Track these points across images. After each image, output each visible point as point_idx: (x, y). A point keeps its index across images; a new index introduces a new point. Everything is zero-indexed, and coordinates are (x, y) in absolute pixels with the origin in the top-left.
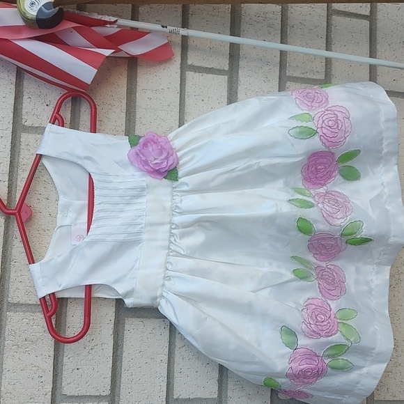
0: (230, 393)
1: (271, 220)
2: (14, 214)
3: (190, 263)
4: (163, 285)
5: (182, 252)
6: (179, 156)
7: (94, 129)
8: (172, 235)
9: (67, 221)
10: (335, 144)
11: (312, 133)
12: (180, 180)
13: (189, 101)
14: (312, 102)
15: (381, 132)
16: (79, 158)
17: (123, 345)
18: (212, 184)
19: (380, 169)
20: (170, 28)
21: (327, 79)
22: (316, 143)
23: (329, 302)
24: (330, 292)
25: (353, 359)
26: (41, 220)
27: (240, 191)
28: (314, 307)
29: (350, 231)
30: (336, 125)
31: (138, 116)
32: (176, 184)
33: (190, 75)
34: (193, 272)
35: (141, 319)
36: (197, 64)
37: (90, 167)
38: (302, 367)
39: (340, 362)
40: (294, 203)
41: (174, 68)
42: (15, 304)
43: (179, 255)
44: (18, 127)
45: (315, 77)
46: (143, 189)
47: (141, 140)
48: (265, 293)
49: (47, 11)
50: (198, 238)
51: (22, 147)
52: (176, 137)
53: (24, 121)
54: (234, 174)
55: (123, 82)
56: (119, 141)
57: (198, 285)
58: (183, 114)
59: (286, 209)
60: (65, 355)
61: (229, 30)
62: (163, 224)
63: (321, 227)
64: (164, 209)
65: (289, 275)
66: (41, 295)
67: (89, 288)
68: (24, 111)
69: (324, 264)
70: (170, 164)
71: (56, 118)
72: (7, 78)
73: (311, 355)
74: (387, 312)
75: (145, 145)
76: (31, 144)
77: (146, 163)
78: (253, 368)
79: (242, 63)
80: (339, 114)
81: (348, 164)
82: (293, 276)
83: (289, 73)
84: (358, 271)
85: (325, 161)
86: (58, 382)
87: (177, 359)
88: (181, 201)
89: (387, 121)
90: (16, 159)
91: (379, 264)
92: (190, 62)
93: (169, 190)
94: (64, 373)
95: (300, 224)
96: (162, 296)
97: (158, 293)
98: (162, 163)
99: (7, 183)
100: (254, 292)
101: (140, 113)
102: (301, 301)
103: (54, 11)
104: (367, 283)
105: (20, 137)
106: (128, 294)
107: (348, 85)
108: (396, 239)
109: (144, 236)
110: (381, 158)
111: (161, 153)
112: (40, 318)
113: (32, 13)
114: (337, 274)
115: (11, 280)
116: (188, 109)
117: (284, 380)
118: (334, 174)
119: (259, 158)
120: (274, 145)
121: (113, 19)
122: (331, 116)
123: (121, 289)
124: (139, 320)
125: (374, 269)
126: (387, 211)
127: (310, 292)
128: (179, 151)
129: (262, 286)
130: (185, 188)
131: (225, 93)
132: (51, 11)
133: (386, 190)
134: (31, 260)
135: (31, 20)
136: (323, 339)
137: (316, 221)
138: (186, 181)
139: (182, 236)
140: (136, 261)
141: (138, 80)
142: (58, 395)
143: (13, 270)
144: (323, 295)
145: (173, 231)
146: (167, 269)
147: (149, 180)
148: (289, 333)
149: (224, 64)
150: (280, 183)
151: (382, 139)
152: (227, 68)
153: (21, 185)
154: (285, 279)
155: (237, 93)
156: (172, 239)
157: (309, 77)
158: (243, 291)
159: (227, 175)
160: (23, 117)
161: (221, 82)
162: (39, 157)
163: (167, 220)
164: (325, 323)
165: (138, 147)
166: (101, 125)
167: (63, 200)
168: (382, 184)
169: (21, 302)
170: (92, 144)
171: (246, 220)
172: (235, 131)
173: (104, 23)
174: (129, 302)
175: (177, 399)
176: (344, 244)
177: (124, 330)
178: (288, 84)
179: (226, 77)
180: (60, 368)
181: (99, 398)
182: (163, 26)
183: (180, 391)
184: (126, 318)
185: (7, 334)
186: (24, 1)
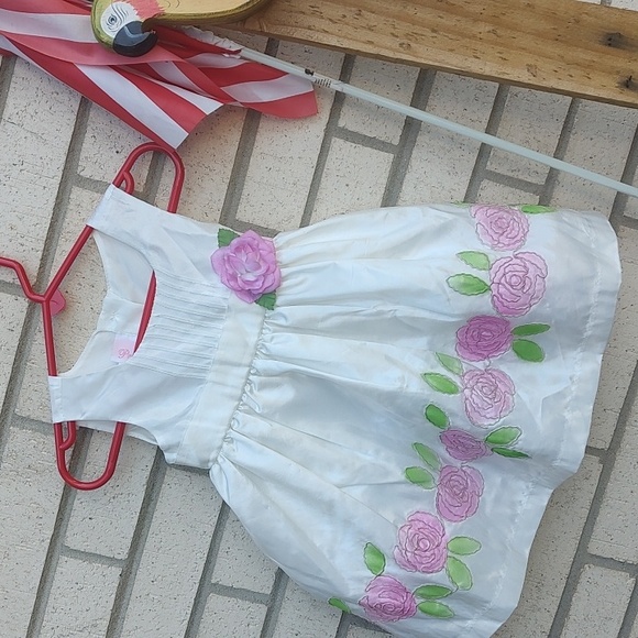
0: (288, 593)
1: (390, 398)
2: (41, 302)
3: (263, 427)
4: (221, 447)
5: (257, 410)
6: (283, 275)
7: (173, 208)
8: (248, 382)
9: (111, 327)
10: (514, 312)
11: (481, 288)
12: (277, 310)
13: (326, 183)
14: (502, 235)
15: (589, 307)
16: (145, 246)
17: (157, 500)
18: (321, 325)
19: (577, 354)
20: (317, 76)
21: (545, 192)
22: (483, 303)
23: (446, 523)
24: (452, 509)
25: (453, 606)
26: (79, 313)
27: (358, 343)
28: (421, 525)
29: (500, 439)
30: (521, 285)
31: (245, 192)
32: (269, 313)
33: (337, 144)
34: (265, 440)
36: (352, 128)
37: (157, 263)
38: (382, 600)
39: (437, 606)
40: (430, 380)
41: (315, 129)
42: (23, 418)
43: (251, 412)
44: (70, 176)
45: (529, 180)
46: (222, 310)
47: (235, 242)
48: (357, 492)
49: (131, 35)
50: (284, 394)
51: (71, 207)
52: (288, 243)
53: (80, 169)
54: (356, 318)
55: (234, 137)
56: (205, 233)
57: (267, 460)
58: (314, 199)
59: (416, 387)
60: (79, 497)
61: (414, 84)
62: (239, 365)
63: (459, 422)
64: (246, 345)
65: (399, 475)
66: (57, 419)
67: (121, 427)
68: (83, 155)
69: (458, 464)
70: (266, 285)
71: (123, 178)
72: (66, 103)
73: (398, 588)
74: (527, 552)
75: (238, 249)
76: (84, 205)
77: (234, 277)
78: (317, 583)
79: (422, 139)
80: (531, 269)
81: (529, 338)
82: (403, 478)
83: (490, 166)
84: (504, 484)
85: (494, 328)
86: (62, 529)
87: (227, 534)
88: (272, 338)
89: (601, 293)
91: (536, 484)
92: (341, 123)
93: (259, 319)
94: (72, 519)
95: (430, 412)
96: (215, 461)
97: (212, 456)
98: (257, 281)
99: (40, 253)
100: (340, 486)
101: (249, 187)
102: (406, 514)
103: (141, 36)
104: (513, 505)
105: (71, 192)
106: (169, 448)
108: (564, 464)
109: (210, 376)
110: (582, 340)
111: (260, 267)
112: (51, 440)
113: (110, 33)
114: (472, 481)
115: (24, 386)
117: (357, 607)
118: (504, 347)
119: (398, 303)
120: (422, 293)
121: (235, 47)
122: (518, 268)
123: (161, 440)
125: (527, 487)
126: (564, 421)
127: (423, 503)
128: (286, 266)
129: (356, 481)
130: (282, 322)
131: (384, 181)
132: (137, 36)
133: (573, 388)
134: (53, 371)
135: (106, 43)
136: (418, 575)
137: (453, 414)
138: (285, 311)
139: (263, 386)
140: (191, 406)
141: (258, 137)
142: (59, 545)
143: (28, 373)
144: (439, 512)
145: (251, 377)
146: (231, 427)
147: (233, 299)
148: (375, 554)
149: (394, 135)
150: (422, 342)
151: (588, 317)
152: (396, 142)
153: (59, 259)
154: (391, 479)
155: (401, 183)
156: (247, 388)
157: (520, 177)
158: (324, 482)
159: (346, 317)
160: (80, 163)
161: (382, 162)
162: (89, 231)
163: (246, 360)
164: (428, 554)
165: (228, 251)
166: (188, 196)
167: (111, 296)
168: (571, 378)
169: (32, 417)
170: (166, 229)
171: (356, 388)
172: (373, 256)
173: (221, 51)
174: (170, 457)
175: (215, 585)
176: (489, 451)
177: (162, 482)
178: (485, 183)
179: (392, 156)
180: (68, 511)
181: (112, 561)
182: (307, 72)
183: (221, 575)
184: (169, 468)
185: (5, 454)
186: (101, 13)
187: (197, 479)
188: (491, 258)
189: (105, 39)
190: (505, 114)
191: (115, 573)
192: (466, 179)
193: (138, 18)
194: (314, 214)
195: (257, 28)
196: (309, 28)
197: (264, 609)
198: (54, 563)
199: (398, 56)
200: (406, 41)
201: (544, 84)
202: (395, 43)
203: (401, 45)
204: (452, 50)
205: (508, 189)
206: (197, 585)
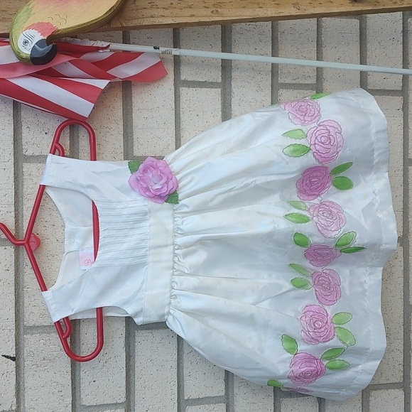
0: (236, 390)
1: (268, 237)
2: (23, 244)
3: (194, 281)
4: (170, 303)
5: (186, 272)
6: (178, 179)
7: (94, 157)
8: (175, 255)
9: (74, 248)
10: (328, 159)
11: (306, 150)
12: (181, 203)
13: (184, 117)
14: (305, 115)
15: (372, 144)
16: (82, 186)
17: (134, 355)
18: (211, 205)
19: (372, 177)
20: (162, 49)
21: (318, 87)
22: (309, 160)
23: (326, 308)
24: (327, 298)
25: (349, 359)
26: (49, 245)
27: (237, 209)
28: (312, 313)
29: (344, 242)
30: (329, 141)
31: (135, 137)
32: (176, 206)
33: (184, 91)
34: (197, 290)
35: (150, 331)
36: (190, 78)
37: (94, 195)
38: (302, 370)
39: (337, 363)
40: (290, 218)
41: (168, 85)
42: (31, 327)
43: (183, 274)
44: (19, 158)
45: (306, 82)
46: (145, 214)
47: (141, 166)
48: (265, 305)
49: (41, 49)
50: (200, 256)
51: (25, 177)
52: (174, 159)
53: (24, 151)
54: (232, 193)
55: (118, 104)
56: (120, 167)
57: (202, 302)
58: (179, 130)
59: (283, 225)
60: (82, 369)
61: (220, 41)
62: (166, 246)
63: (316, 239)
64: (167, 231)
65: (288, 286)
66: (56, 319)
67: (100, 310)
68: (24, 141)
69: (320, 269)
70: (170, 188)
71: (56, 148)
72: (4, 110)
73: (310, 359)
74: (380, 311)
75: (145, 171)
76: (34, 173)
77: (147, 189)
78: (258, 373)
79: (235, 74)
80: (331, 129)
81: (341, 175)
82: (291, 286)
83: (281, 80)
84: (352, 273)
85: (319, 174)
86: (77, 395)
87: (186, 364)
88: (183, 222)
89: (377, 132)
90: (20, 188)
91: (372, 266)
92: (183, 78)
93: (171, 212)
94: (82, 386)
95: (296, 239)
96: (169, 313)
97: (166, 311)
98: (162, 187)
99: (13, 214)
100: (254, 304)
101: (137, 133)
102: (300, 309)
103: (48, 48)
104: (361, 284)
105: (22, 167)
106: (137, 314)
107: (339, 94)
108: (388, 246)
109: (150, 259)
110: (373, 167)
111: (161, 178)
112: (55, 338)
113: (27, 51)
114: (332, 277)
115: (26, 306)
116: (183, 125)
117: (286, 381)
118: (328, 185)
119: (256, 176)
120: (270, 164)
121: (105, 44)
122: (323, 131)
123: (130, 311)
124: (148, 331)
125: (367, 271)
126: (379, 219)
127: (309, 298)
128: (178, 173)
129: (263, 298)
130: (186, 209)
131: (219, 106)
132: (45, 48)
133: (377, 198)
134: (44, 288)
135: (26, 59)
136: (321, 345)
137: (311, 235)
138: (186, 202)
139: (185, 255)
140: (143, 282)
141: (133, 100)
142: (78, 406)
143: (26, 296)
144: (320, 302)
145: (176, 252)
146: (173, 288)
147: (151, 204)
148: (289, 340)
149: (217, 76)
150: (276, 197)
151: (373, 150)
152: (220, 80)
153: (27, 214)
154: (284, 290)
155: (230, 105)
156: (176, 259)
157: (301, 82)
158: (244, 304)
159: (225, 195)
160: (23, 147)
161: (214, 95)
162: (43, 188)
163: (170, 242)
164: (323, 329)
165: (138, 174)
166: (100, 149)
167: (69, 227)
168: (374, 192)
169: (37, 325)
170: (93, 172)
171: (245, 237)
172: (230, 151)
173: (97, 49)
174: (138, 320)
175: (187, 400)
176: (338, 253)
177: (135, 342)
179: (220, 89)
180: (78, 381)
181: (116, 405)
182: (155, 48)
183: (190, 393)
184: (136, 331)
185: (25, 355)
186: (17, 40)
187: (158, 334)
188: (304, 130)
189: (24, 56)
190: (280, 46)
192: (269, 92)
193: (42, 37)
194: (182, 139)
195: (119, 25)
196: (152, 17)
197: (223, 406)
199: (212, 19)
200: (214, 9)
201: (306, 13)
202: (208, 12)
203: (212, 12)
204: (244, 7)
205: (295, 91)
206: (177, 404)
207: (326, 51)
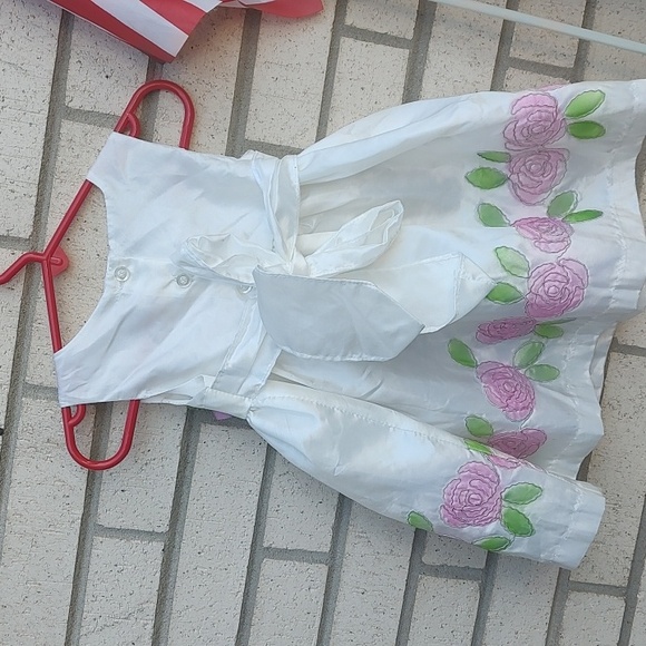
0: (348, 548)
13: (340, 88)
17: (194, 461)
21: (575, 75)
26: (84, 262)
31: (252, 107)
33: (347, 43)
35: (225, 428)
36: (361, 25)
41: (321, 29)
42: (35, 387)
44: (57, 109)
45: (556, 64)
51: (62, 143)
53: (67, 99)
55: (232, 47)
58: (328, 109)
68: (69, 84)
72: (45, 26)
76: (77, 139)
79: (437, 29)
83: (514, 53)
86: (93, 507)
87: (275, 490)
90: (52, 160)
92: (348, 21)
94: (103, 494)
99: (34, 199)
101: (256, 102)
105: (60, 126)
115: (32, 351)
116: (336, 101)
124: (222, 428)
131: (401, 80)
141: (259, 45)
142: (91, 525)
143: (35, 335)
149: (406, 28)
152: (410, 36)
155: (421, 81)
157: (547, 62)
160: (67, 93)
161: (398, 58)
169: (45, 384)
175: (267, 548)
177: (198, 441)
178: (510, 71)
179: (407, 51)
180: (97, 485)
181: (151, 535)
183: (274, 537)
184: (203, 425)
185: (20, 429)
187: (235, 433)
191: (157, 548)
192: (490, 70)
194: (329, 124)
197: (324, 569)
198: (88, 546)
205: (535, 76)
206: (249, 551)
207: (600, 16)
